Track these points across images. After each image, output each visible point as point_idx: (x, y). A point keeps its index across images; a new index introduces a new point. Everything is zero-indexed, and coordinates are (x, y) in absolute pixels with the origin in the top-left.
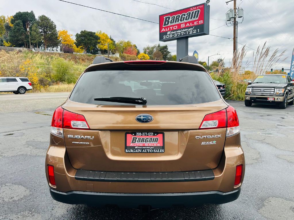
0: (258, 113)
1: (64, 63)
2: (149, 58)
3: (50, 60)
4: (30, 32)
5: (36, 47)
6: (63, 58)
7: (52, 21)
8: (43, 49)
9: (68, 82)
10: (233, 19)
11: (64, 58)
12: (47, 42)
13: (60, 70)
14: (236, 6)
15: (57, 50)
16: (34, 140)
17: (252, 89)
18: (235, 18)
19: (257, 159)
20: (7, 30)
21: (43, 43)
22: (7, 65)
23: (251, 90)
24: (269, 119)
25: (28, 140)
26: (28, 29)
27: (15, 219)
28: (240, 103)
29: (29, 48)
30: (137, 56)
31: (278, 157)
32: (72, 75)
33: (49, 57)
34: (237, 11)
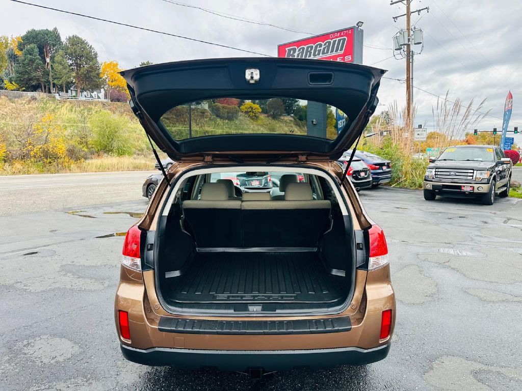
0: (444, 213)
1: (112, 120)
2: (260, 110)
3: (86, 114)
4: (51, 66)
5: (62, 90)
6: (109, 111)
7: (91, 46)
8: (74, 94)
9: (119, 153)
10: (406, 46)
11: (110, 109)
12: (81, 82)
13: (105, 131)
14: (411, 25)
15: (98, 96)
16: (73, 262)
17: (436, 171)
18: (408, 46)
19: (432, 295)
20: (11, 62)
21: (74, 84)
22: (10, 123)
23: (434, 173)
24: (462, 224)
25: (64, 263)
26: (48, 60)
27: (65, 389)
28: (417, 194)
29: (50, 92)
30: (239, 107)
31: (465, 292)
32: (126, 141)
33: (84, 110)
34: (412, 33)
